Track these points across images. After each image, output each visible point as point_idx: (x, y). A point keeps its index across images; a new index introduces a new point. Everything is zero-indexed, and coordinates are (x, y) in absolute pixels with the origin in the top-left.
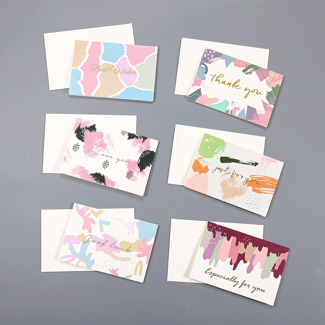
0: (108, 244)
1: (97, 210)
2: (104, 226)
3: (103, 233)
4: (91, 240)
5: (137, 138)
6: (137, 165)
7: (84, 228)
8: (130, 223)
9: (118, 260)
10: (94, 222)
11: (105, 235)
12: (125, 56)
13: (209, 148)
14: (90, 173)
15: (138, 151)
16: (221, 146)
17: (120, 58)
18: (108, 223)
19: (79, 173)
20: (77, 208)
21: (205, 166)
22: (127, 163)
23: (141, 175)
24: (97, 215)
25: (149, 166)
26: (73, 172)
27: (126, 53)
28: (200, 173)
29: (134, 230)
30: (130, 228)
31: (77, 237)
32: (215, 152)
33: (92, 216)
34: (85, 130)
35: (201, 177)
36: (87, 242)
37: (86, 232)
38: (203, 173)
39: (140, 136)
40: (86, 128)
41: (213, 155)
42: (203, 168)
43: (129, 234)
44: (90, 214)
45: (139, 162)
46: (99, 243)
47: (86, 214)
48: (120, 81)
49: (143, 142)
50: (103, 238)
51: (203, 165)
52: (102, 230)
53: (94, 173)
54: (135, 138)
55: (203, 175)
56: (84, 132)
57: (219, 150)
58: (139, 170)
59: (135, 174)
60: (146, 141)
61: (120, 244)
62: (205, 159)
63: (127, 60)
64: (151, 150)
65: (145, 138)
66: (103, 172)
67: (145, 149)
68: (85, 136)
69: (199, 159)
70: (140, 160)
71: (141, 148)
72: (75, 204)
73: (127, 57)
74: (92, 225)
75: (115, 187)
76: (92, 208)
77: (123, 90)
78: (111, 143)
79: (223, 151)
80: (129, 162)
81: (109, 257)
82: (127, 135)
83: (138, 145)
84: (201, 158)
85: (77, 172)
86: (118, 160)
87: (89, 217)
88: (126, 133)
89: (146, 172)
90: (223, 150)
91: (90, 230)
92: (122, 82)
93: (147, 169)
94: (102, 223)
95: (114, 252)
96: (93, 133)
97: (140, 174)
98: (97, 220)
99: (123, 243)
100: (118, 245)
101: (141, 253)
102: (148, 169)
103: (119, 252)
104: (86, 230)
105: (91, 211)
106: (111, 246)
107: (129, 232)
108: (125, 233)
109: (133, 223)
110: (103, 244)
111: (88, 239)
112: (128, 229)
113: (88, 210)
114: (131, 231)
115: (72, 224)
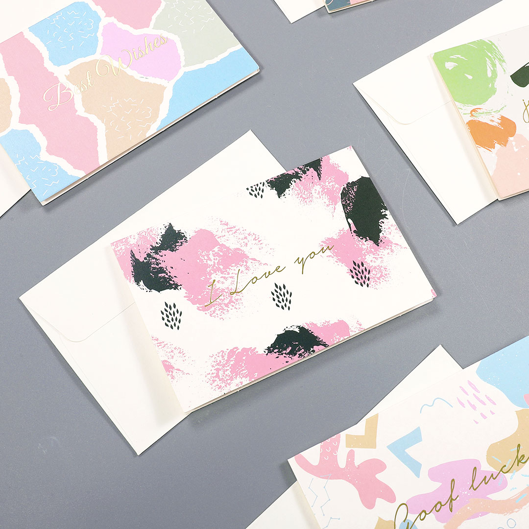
0: (462, 489)
1: (358, 429)
2: (411, 451)
3: (424, 472)
4: (412, 517)
5: (296, 176)
6: (356, 237)
7: (369, 504)
8: (463, 390)
9: (520, 506)
10: (380, 466)
11: (434, 474)
12: (105, 21)
13: (470, 77)
14: (261, 349)
15: (327, 203)
16: (489, 54)
17: (99, 34)
18: (415, 437)
19: (235, 371)
20: (306, 465)
21: (499, 121)
22: (328, 252)
23: (387, 251)
24: (369, 441)
25: (385, 216)
26: (218, 382)
27: (101, 13)
28: (504, 142)
29: (488, 398)
30: (474, 401)
32: (489, 74)
33: (362, 456)
34: (157, 257)
35: (516, 150)
37: (384, 510)
38: (511, 139)
39: (300, 169)
40: (156, 250)
41: (493, 85)
42: (500, 127)
43: (485, 417)
44: (351, 455)
45: (354, 228)
46: (437, 507)
47: (342, 463)
48: (144, 80)
49: (319, 175)
50: (437, 485)
51: (492, 121)
52: (415, 467)
53: (272, 340)
54: (293, 183)
55: (514, 143)
56: (157, 264)
57: (494, 65)
58: (370, 243)
59: (370, 260)
60: (324, 169)
61: (490, 461)
62: (485, 107)
63: (120, 25)
64: (354, 178)
65: (316, 165)
66: (291, 321)
67: (339, 189)
68: (169, 269)
69: (472, 115)
70: (350, 220)
71: (329, 193)
72: (292, 461)
73: (112, 20)
74: (380, 476)
75: (354, 331)
76: (343, 434)
77: (168, 94)
78: (249, 238)
79: (504, 61)
80: (330, 246)
81: (493, 519)
82: (267, 189)
83: (313, 191)
84: (474, 110)
85: (228, 373)
86: (301, 261)
87: (357, 462)
88: (261, 186)
89: (390, 237)
90: (500, 59)
91: (390, 496)
92: (151, 80)
93: (387, 227)
94: (399, 448)
95: (495, 497)
96: (182, 249)
97: (383, 252)
98: (381, 452)
99: (494, 450)
100: (486, 468)
102: (389, 227)
103: (505, 484)
104: (380, 502)
105: (348, 446)
106: (472, 486)
107: (482, 414)
108: (477, 423)
109: (470, 383)
110: (451, 499)
111: (404, 521)
112: (474, 407)
113: (337, 447)
114: (485, 404)
115: (331, 518)
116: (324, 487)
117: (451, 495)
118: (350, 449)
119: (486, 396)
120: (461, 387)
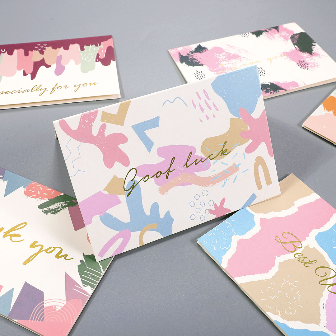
0: (178, 166)
1: (113, 109)
2: (150, 133)
3: (154, 149)
4: (138, 179)
7: (109, 164)
8: (198, 95)
9: (214, 183)
10: (123, 139)
11: (161, 152)
18: (154, 123)
24: (119, 119)
29: (214, 105)
30: (204, 105)
31: (106, 193)
33: (111, 129)
36: (133, 187)
43: (208, 118)
44: (103, 127)
46: (158, 174)
47: (95, 132)
50: (162, 159)
52: (149, 144)
61: (203, 150)
72: (56, 123)
74: (121, 147)
76: (101, 110)
81: (194, 189)
87: (107, 133)
91: (125, 161)
94: (141, 129)
95: (198, 174)
98: (126, 129)
99: (208, 143)
100: (199, 153)
101: (250, 141)
103: (208, 167)
104: (117, 164)
105: (102, 120)
106: (186, 164)
107: (207, 116)
108: (201, 121)
109: (205, 91)
110: (169, 171)
111: (132, 180)
112: (202, 110)
113: (94, 120)
114: (210, 109)
115: (79, 170)
116: (78, 147)
117: (170, 168)
118: (104, 123)
119: (213, 103)
120: (197, 93)
